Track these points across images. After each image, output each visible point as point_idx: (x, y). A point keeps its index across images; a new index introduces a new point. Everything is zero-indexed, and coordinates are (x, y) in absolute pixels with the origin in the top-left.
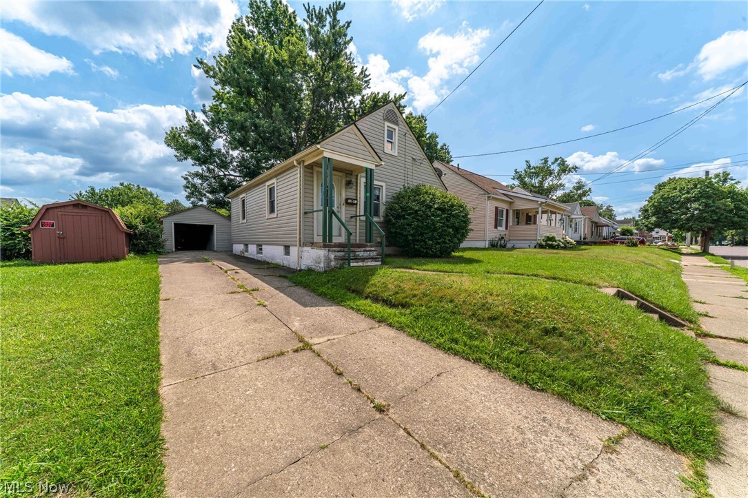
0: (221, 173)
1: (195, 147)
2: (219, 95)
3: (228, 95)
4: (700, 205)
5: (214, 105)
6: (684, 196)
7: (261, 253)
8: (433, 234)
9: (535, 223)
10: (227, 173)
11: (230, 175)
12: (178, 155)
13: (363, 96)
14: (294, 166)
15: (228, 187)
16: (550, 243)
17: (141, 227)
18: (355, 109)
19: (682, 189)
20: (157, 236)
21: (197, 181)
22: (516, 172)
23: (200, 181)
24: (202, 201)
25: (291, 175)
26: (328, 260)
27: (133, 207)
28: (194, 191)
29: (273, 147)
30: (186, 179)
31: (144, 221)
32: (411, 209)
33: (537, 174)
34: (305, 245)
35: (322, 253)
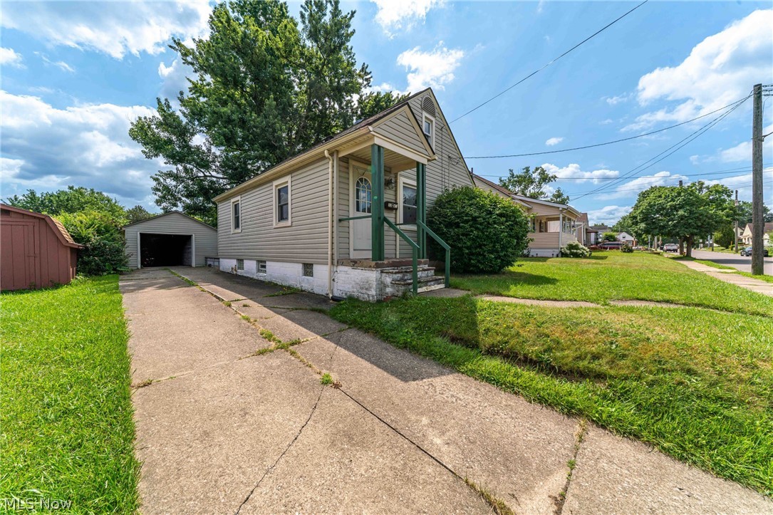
0: (201, 174)
1: (170, 142)
2: (196, 87)
3: (207, 87)
4: (685, 212)
5: (190, 99)
6: (669, 204)
7: (265, 272)
8: (494, 246)
9: (546, 231)
10: (207, 174)
11: (212, 176)
12: (147, 151)
13: (361, 96)
14: (324, 158)
15: (209, 192)
16: (575, 251)
17: (95, 239)
18: (352, 110)
19: (667, 197)
20: (117, 251)
21: (171, 182)
22: (501, 181)
23: (174, 183)
24: (177, 206)
25: (315, 170)
26: (382, 285)
27: (85, 213)
28: (166, 194)
29: (266, 146)
30: (156, 180)
31: (99, 232)
32: (467, 215)
33: (520, 183)
34: (341, 262)
35: (372, 276)
